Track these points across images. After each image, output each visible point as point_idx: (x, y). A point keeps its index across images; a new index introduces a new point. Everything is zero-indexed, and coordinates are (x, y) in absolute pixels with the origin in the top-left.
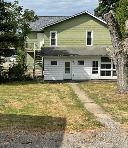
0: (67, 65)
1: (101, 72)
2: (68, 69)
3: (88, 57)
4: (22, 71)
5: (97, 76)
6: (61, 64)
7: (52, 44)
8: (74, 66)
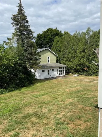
0: (48, 71)
1: (59, 73)
2: (49, 73)
3: (55, 68)
5: (58, 75)
6: (46, 71)
8: (51, 71)
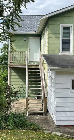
4: (6, 104)
7: (64, 50)
